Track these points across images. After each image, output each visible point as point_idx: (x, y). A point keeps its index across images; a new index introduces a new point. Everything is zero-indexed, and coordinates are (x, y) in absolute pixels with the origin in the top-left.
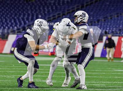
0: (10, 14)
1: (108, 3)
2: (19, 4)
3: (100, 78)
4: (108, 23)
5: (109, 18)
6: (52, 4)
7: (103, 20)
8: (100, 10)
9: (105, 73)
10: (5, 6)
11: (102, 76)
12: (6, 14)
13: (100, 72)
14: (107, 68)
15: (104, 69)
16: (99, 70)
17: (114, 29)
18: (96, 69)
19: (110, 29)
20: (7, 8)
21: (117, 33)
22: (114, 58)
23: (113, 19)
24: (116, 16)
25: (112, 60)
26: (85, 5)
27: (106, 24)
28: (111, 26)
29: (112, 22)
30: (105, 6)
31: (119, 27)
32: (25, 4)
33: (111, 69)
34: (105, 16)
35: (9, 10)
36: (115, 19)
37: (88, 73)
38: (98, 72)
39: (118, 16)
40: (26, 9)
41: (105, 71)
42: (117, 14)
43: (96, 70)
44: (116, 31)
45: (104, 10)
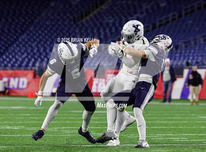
0: (50, 40)
1: (190, 22)
2: (63, 26)
3: (179, 129)
4: (190, 51)
5: (193, 43)
6: (111, 25)
7: (183, 46)
8: (179, 32)
9: (186, 122)
10: (43, 29)
11: (183, 126)
12: (44, 40)
13: (179, 120)
14: (190, 115)
15: (186, 116)
16: (178, 118)
17: (200, 58)
18: (174, 116)
19: (193, 59)
20: (46, 32)
21: (204, 65)
22: (200, 99)
23: (198, 43)
24: (202, 40)
25: (197, 103)
26: (158, 24)
27: (188, 51)
28: (195, 55)
29: (197, 48)
30: (187, 25)
32: (71, 25)
33: (195, 116)
34: (186, 41)
35: (49, 34)
36: (200, 44)
37: (162, 122)
38: (176, 120)
39: (205, 40)
40: (73, 32)
41: (187, 118)
42: (204, 36)
43: (174, 118)
44: (202, 62)
45: (184, 31)
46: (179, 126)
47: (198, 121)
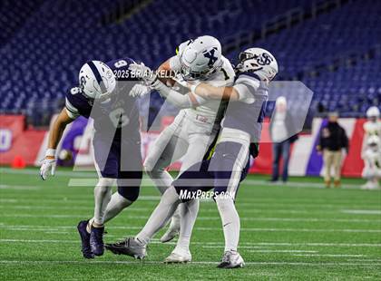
0: (56, 57)
1: (327, 27)
2: (81, 31)
3: (303, 232)
4: (326, 82)
5: (331, 67)
6: (174, 31)
7: (313, 73)
8: (304, 45)
9: (316, 220)
10: (42, 36)
11: (308, 228)
12: (45, 57)
13: (302, 216)
14: (323, 206)
15: (315, 209)
16: (300, 212)
17: (344, 97)
18: (293, 209)
19: (331, 99)
20: (49, 41)
21: (351, 110)
22: (343, 176)
23: (341, 69)
24: (349, 62)
25: (337, 183)
26: (264, 31)
27: (321, 83)
28: (335, 90)
29: (339, 77)
30: (320, 34)
31: (357, 92)
32: (98, 30)
33: (333, 209)
34: (319, 63)
35: (55, 47)
36: (346, 71)
37: (270, 219)
38: (296, 216)
39: (354, 63)
40: (100, 42)
41: (317, 212)
42: (353, 56)
43: (293, 212)
44: (348, 104)
45: (315, 45)
46: (302, 228)
47: (338, 218)
